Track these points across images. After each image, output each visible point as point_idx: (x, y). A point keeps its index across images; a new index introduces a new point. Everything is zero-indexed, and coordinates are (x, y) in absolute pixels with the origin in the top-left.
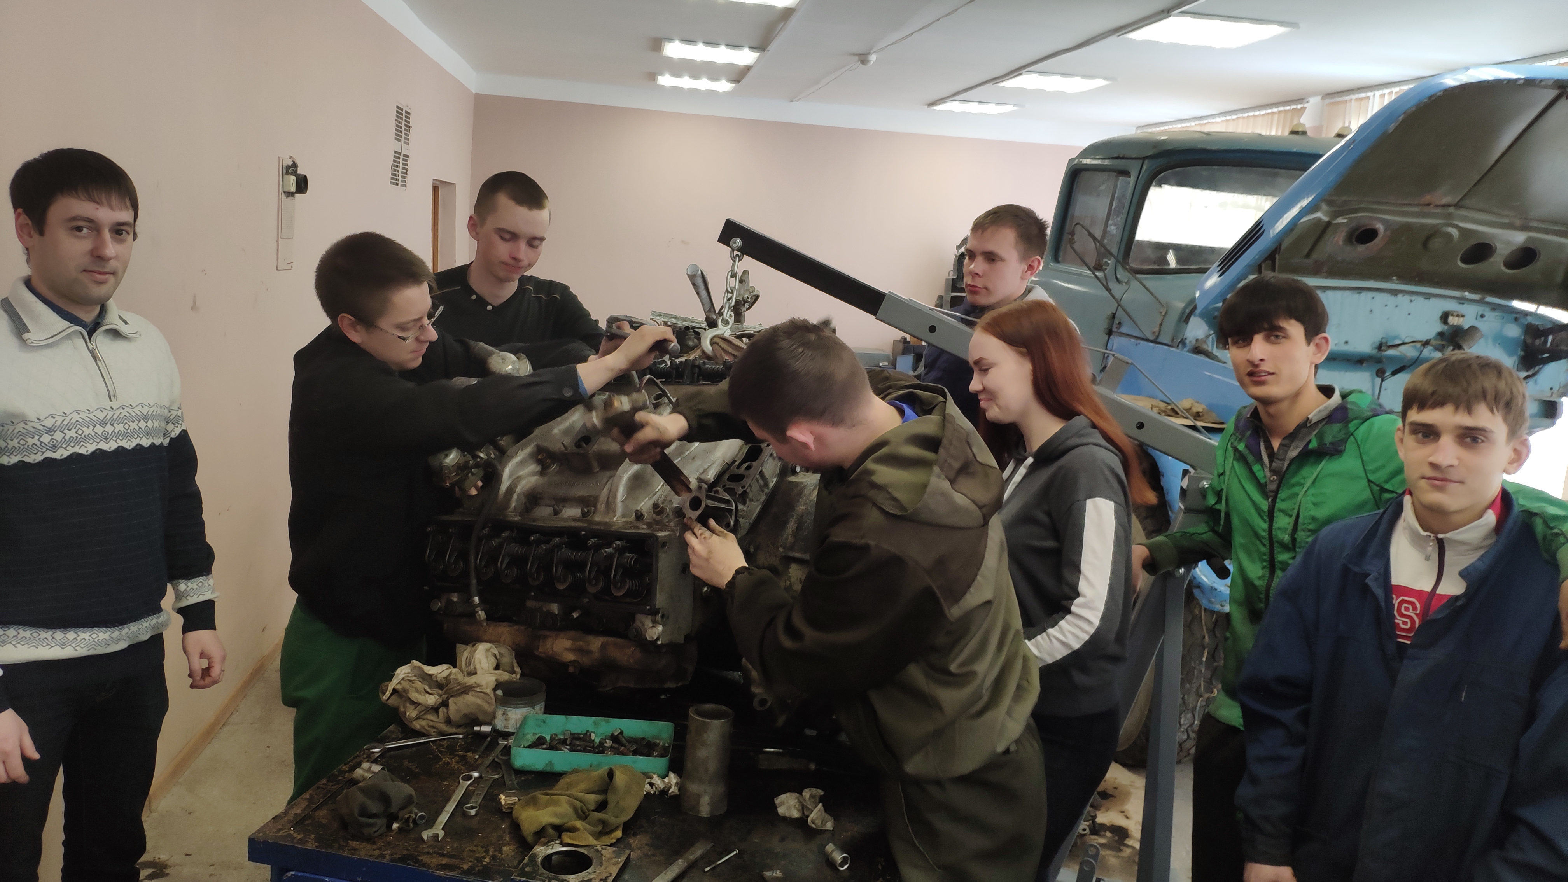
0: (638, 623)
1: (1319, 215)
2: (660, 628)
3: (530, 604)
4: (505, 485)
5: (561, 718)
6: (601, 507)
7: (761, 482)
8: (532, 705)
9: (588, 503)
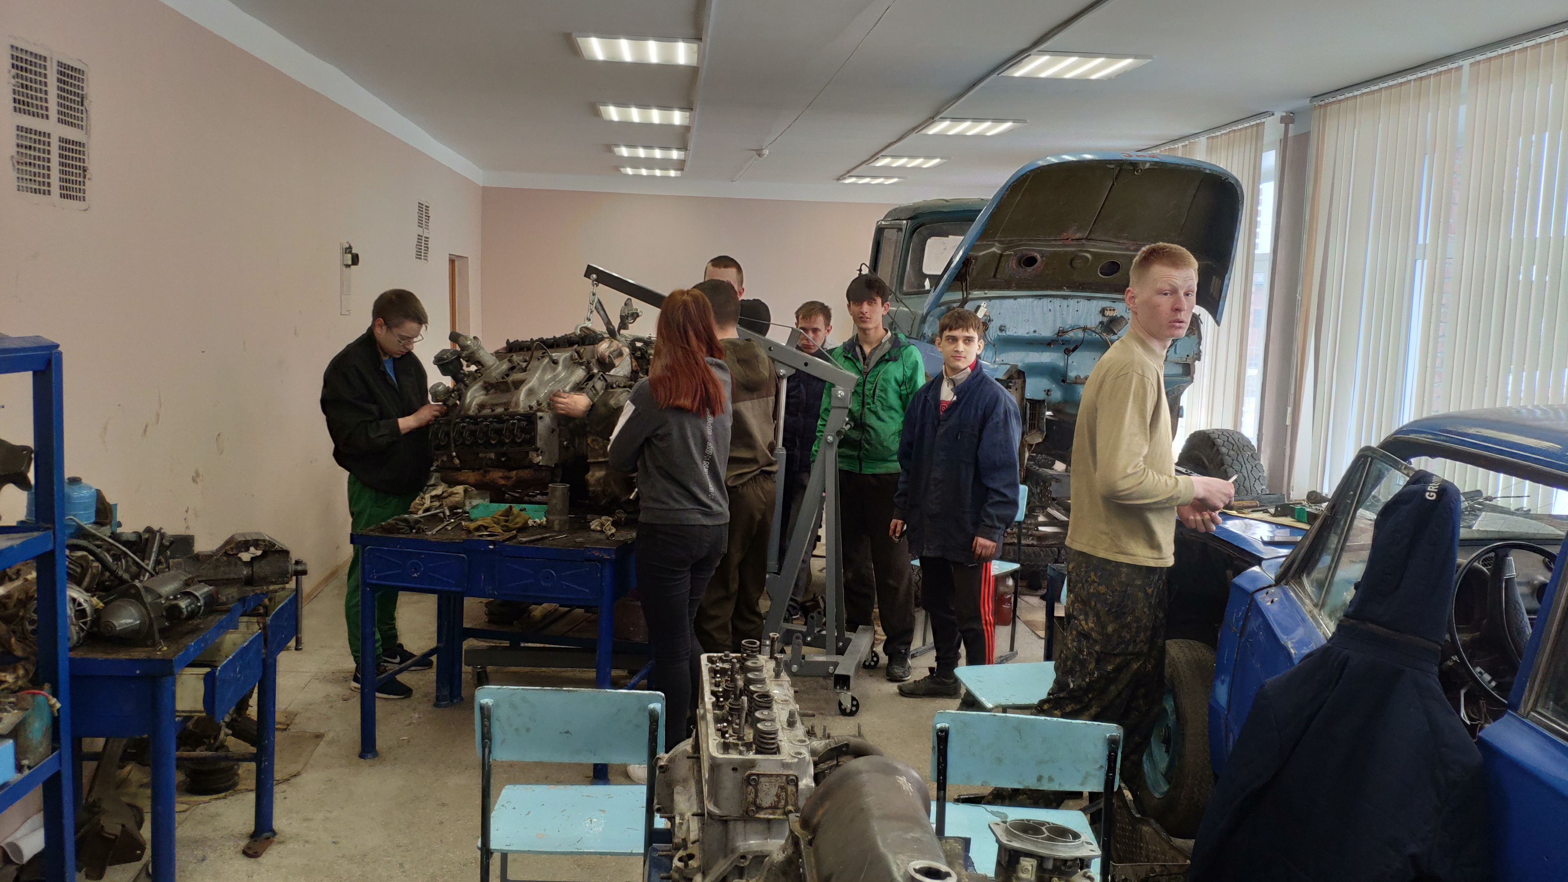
0: (530, 456)
1: (994, 249)
2: (541, 457)
3: (481, 455)
4: (468, 400)
5: (497, 505)
6: (513, 405)
7: (594, 392)
8: (484, 498)
9: (506, 405)
